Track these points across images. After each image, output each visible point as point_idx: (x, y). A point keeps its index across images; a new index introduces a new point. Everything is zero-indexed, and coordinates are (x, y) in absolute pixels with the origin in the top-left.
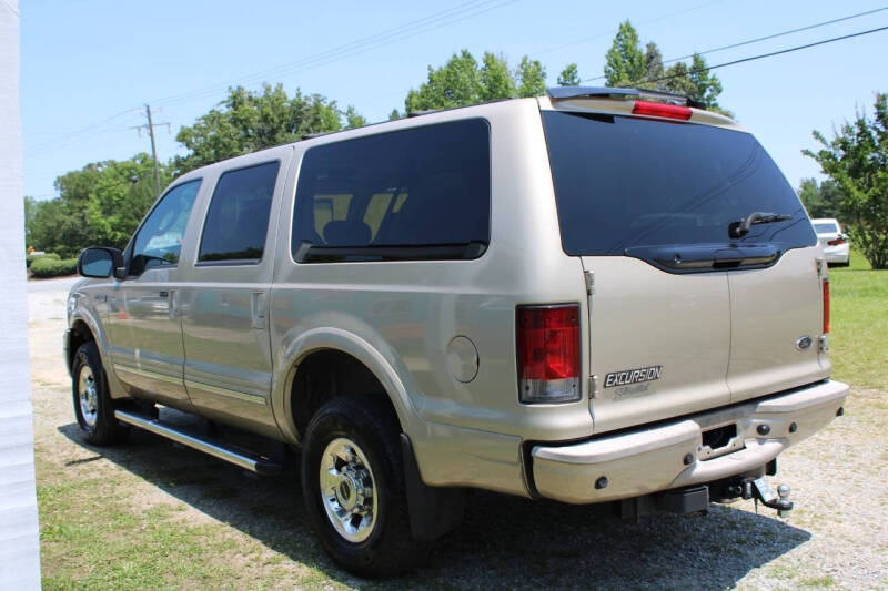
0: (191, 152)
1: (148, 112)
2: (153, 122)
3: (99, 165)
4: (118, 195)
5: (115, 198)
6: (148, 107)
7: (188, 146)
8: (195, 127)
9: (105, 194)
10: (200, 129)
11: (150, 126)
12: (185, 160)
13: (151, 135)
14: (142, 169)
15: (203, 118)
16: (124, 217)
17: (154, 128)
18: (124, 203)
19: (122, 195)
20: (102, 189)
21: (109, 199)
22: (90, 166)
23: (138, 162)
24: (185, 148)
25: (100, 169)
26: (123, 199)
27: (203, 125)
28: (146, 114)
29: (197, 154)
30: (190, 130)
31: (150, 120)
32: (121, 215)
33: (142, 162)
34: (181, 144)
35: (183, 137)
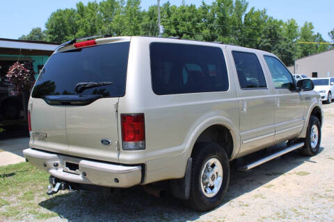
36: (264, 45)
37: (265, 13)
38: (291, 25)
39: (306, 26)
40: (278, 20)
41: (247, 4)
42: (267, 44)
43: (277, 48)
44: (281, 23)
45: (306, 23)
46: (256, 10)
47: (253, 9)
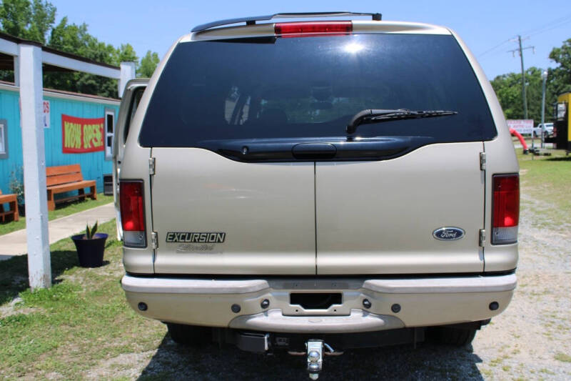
0: (559, 65)
1: (520, 40)
2: (523, 47)
3: (504, 76)
4: (513, 96)
5: (510, 97)
6: (520, 37)
7: (557, 61)
8: (563, 48)
9: (504, 95)
10: (566, 49)
11: (521, 50)
12: (554, 70)
13: (521, 55)
14: (532, 77)
15: (568, 41)
16: (515, 110)
17: (523, 51)
18: (516, 101)
19: (515, 95)
20: (503, 92)
21: (507, 98)
22: (498, 78)
23: (529, 73)
24: (555, 62)
25: (504, 79)
26: (515, 98)
27: (569, 46)
28: (518, 42)
29: (562, 66)
30: (559, 50)
31: (520, 46)
32: (514, 109)
33: (533, 73)
34: (552, 60)
35: (553, 56)
36: (87, 83)
37: (85, 30)
38: (126, 54)
39: (148, 58)
40: (106, 45)
41: (55, 10)
42: (90, 82)
43: (107, 88)
44: (110, 49)
45: (149, 52)
46: (69, 23)
47: (64, 21)
